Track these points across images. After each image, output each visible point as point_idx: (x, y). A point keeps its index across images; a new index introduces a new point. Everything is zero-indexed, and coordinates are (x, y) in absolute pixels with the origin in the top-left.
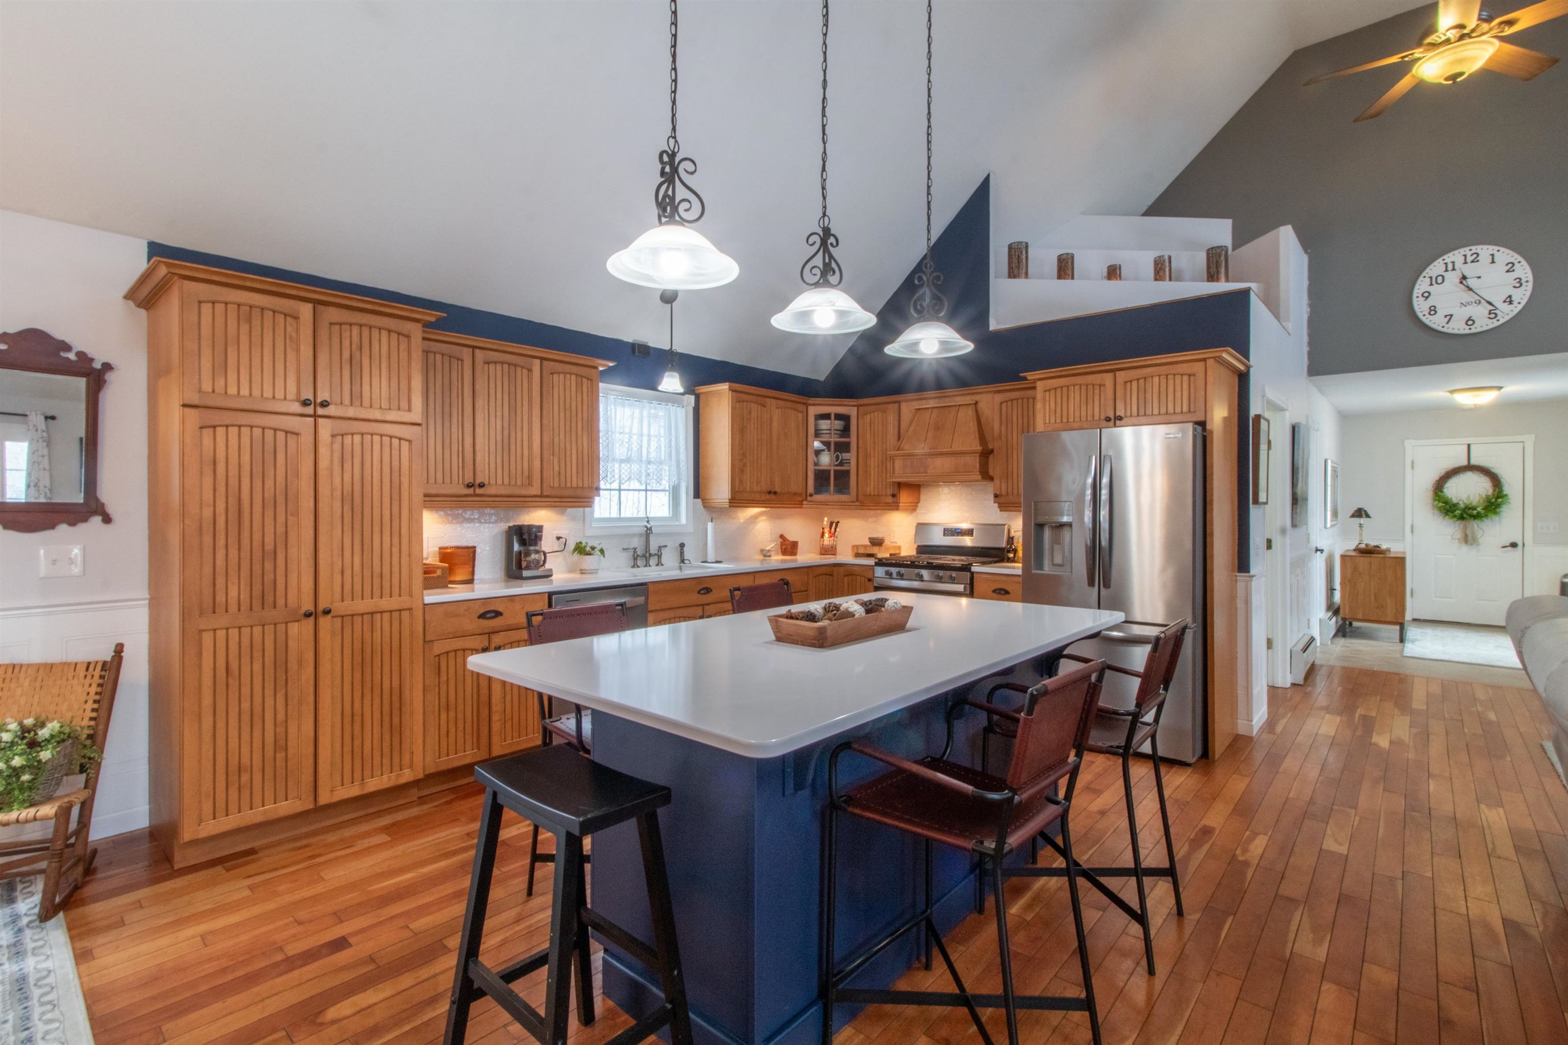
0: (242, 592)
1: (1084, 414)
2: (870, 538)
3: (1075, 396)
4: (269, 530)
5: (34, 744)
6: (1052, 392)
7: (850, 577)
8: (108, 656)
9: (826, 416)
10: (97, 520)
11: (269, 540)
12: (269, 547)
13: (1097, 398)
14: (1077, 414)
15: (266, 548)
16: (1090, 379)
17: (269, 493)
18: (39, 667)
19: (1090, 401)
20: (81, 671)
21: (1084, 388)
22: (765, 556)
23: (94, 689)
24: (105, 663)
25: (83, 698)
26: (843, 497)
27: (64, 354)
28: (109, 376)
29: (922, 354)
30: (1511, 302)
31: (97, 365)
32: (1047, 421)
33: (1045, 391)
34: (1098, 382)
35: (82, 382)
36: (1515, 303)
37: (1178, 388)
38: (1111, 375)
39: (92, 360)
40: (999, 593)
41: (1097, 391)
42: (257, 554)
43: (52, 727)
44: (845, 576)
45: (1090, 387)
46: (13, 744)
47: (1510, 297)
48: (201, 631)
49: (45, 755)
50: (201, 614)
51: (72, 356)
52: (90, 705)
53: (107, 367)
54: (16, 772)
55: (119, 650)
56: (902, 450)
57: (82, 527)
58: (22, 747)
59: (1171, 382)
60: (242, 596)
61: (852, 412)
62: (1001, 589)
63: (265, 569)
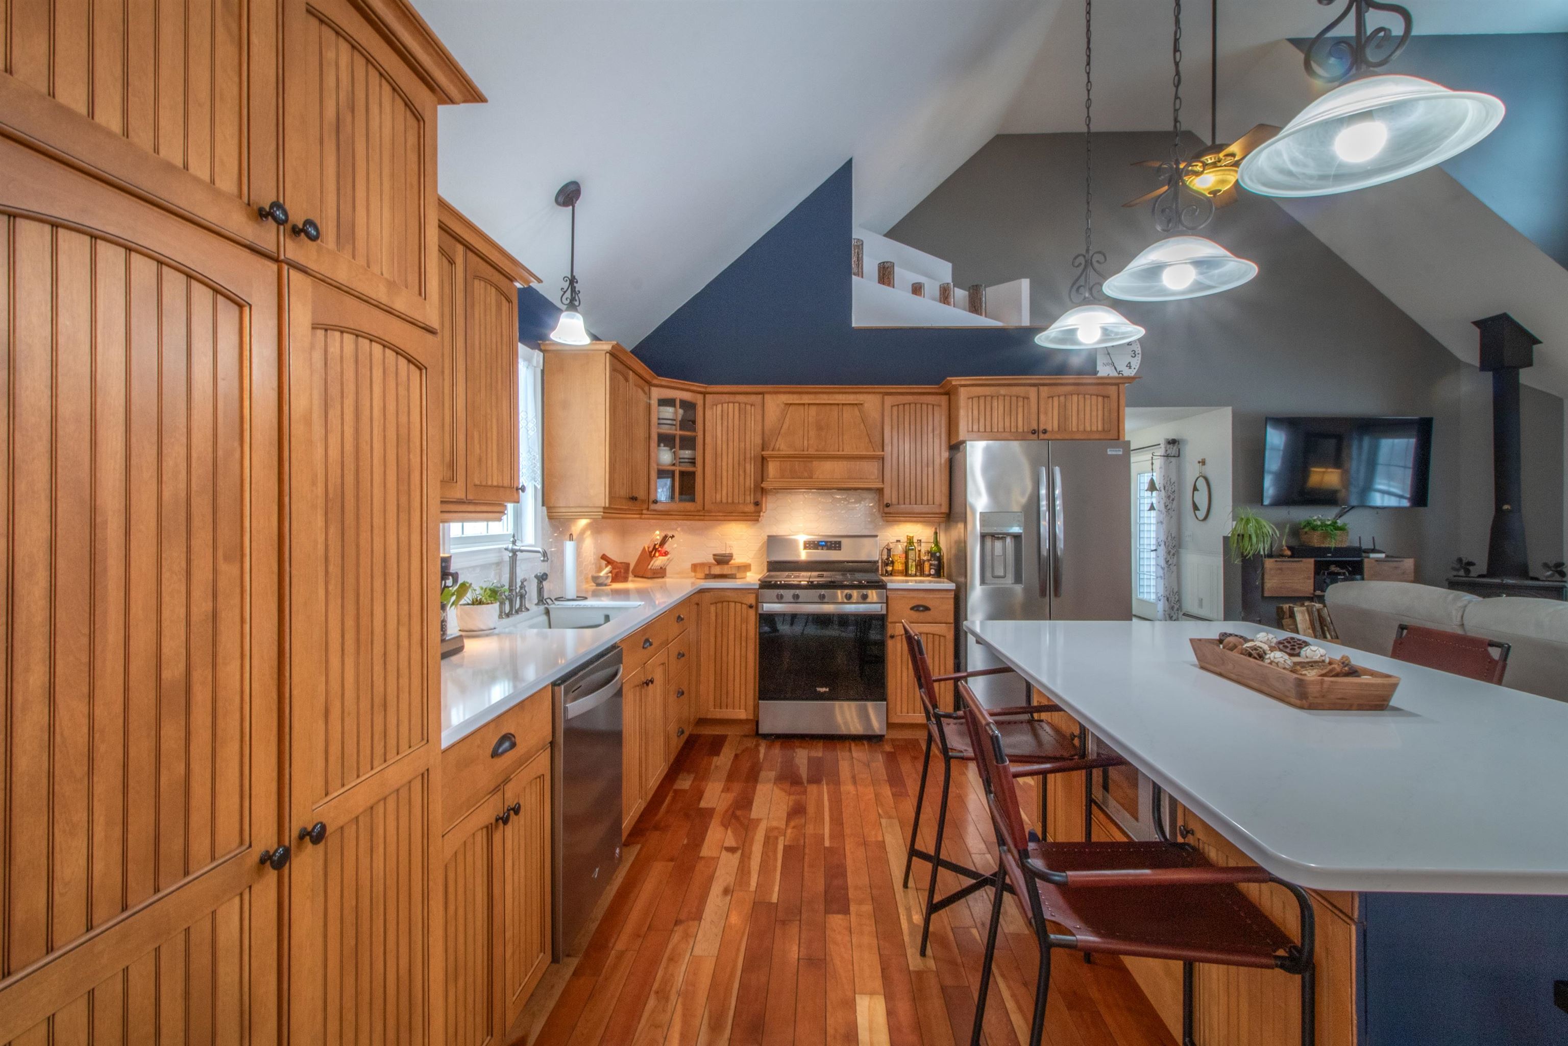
0: (98, 853)
1: (1007, 424)
2: (714, 555)
3: (999, 407)
4: (174, 610)
6: (975, 400)
7: (719, 605)
9: (668, 402)
11: (173, 646)
12: (173, 672)
13: (1020, 410)
14: (1001, 425)
15: (166, 674)
16: (1015, 390)
17: (174, 488)
19: (1014, 413)
21: (1007, 398)
22: (598, 585)
26: (689, 506)
29: (1080, 344)
30: (1130, 368)
32: (970, 429)
33: (969, 398)
34: (1022, 395)
36: (1133, 368)
37: (1094, 408)
38: (1035, 389)
40: (918, 610)
41: (1020, 404)
42: (143, 697)
44: (711, 604)
45: (1014, 399)
47: (1130, 363)
56: (779, 450)
59: (1088, 402)
60: (98, 867)
61: (699, 399)
62: (918, 606)
63: (164, 747)
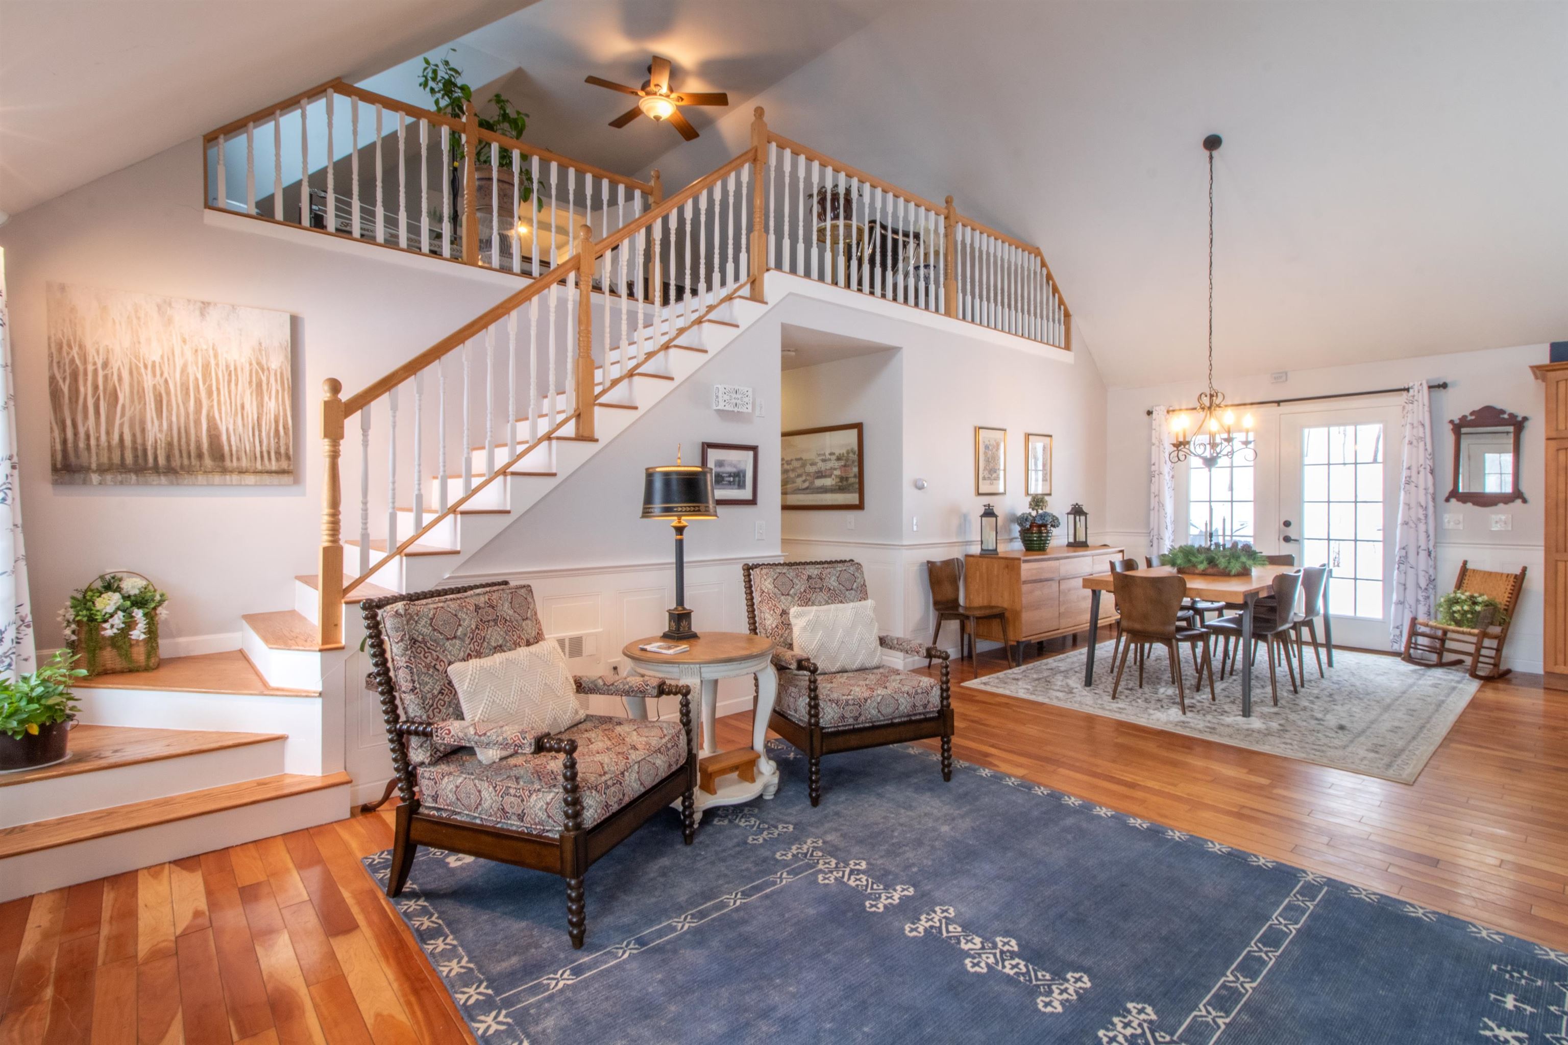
5: (1475, 603)
8: (1518, 571)
10: (1519, 501)
18: (1485, 573)
20: (1504, 578)
23: (1509, 587)
24: (1516, 576)
25: (1504, 590)
27: (1502, 416)
28: (1527, 424)
31: (1520, 419)
35: (1511, 429)
39: (1517, 416)
43: (1485, 598)
46: (1466, 600)
48: (1557, 561)
49: (1478, 608)
50: (1557, 551)
51: (1506, 416)
52: (1507, 595)
53: (1525, 419)
54: (1466, 612)
55: (1524, 570)
57: (1511, 505)
58: (1470, 603)
